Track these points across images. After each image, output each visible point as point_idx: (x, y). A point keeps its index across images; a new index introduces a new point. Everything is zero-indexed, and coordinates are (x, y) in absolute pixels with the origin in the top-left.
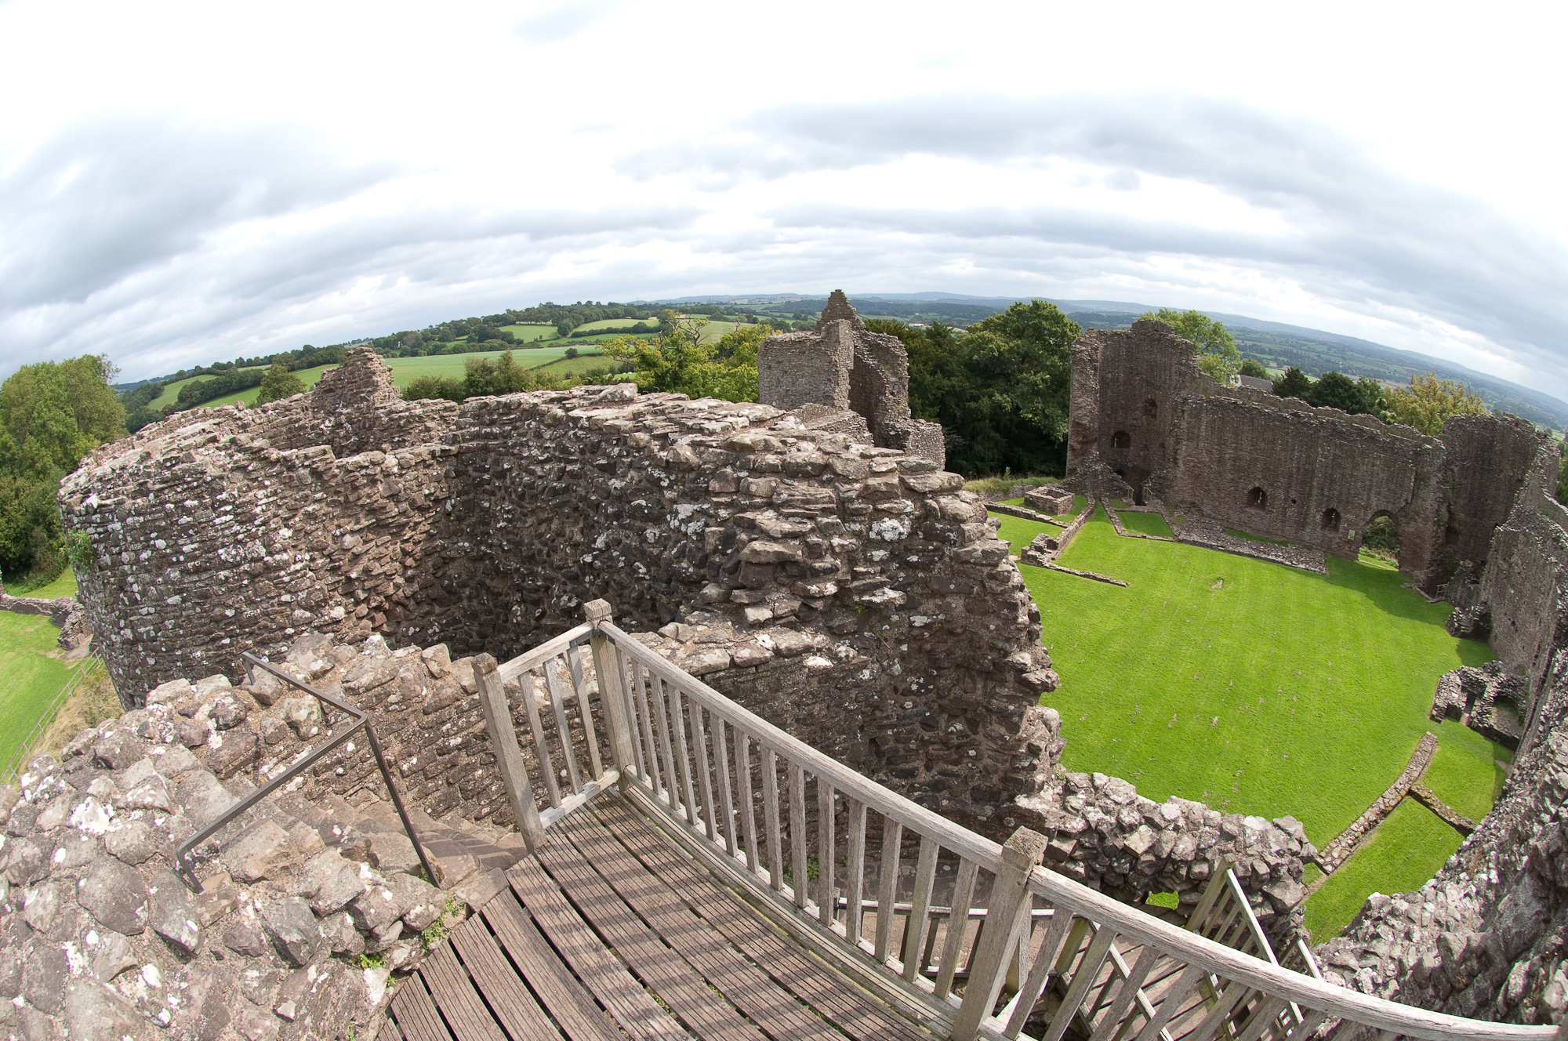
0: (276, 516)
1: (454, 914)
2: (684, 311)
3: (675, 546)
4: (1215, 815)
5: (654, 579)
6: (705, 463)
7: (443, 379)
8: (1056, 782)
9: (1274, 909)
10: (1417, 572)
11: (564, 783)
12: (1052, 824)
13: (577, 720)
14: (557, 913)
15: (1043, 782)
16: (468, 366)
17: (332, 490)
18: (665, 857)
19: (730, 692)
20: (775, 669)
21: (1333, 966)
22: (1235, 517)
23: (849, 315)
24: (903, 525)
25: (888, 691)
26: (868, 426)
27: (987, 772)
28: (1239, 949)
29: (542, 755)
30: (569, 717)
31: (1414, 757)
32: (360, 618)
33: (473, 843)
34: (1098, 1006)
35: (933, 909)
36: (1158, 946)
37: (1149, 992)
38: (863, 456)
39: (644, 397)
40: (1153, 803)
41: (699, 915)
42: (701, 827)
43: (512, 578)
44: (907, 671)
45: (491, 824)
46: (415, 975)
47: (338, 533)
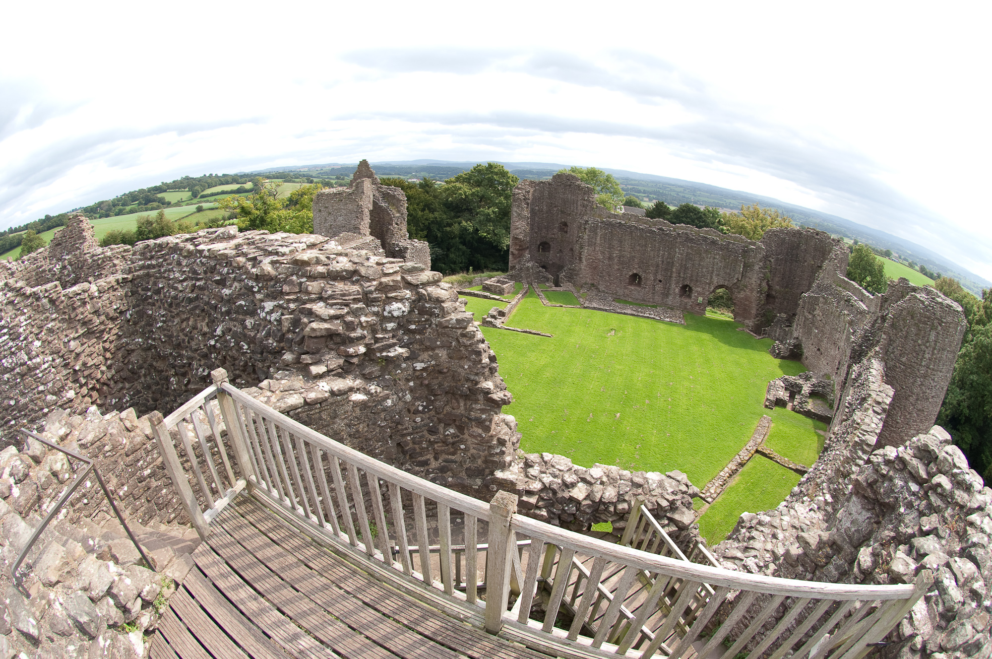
0: (31, 333)
1: (168, 587)
2: (268, 177)
3: (264, 330)
4: (627, 473)
5: (253, 352)
6: (280, 274)
7: (124, 231)
8: (519, 461)
9: (677, 527)
10: (747, 321)
11: (214, 492)
12: (520, 487)
13: (216, 449)
14: (226, 578)
15: (511, 461)
16: (138, 221)
17: (61, 311)
18: (283, 533)
19: (306, 421)
20: (332, 404)
21: (726, 558)
22: (620, 292)
23: (370, 176)
24: (405, 306)
25: (404, 412)
26: (382, 245)
27: (473, 458)
28: (659, 554)
29: (198, 475)
30: (211, 448)
31: (756, 430)
32: (84, 397)
33: (169, 538)
34: (574, 597)
35: (455, 547)
36: (604, 557)
37: (606, 584)
38: (378, 264)
39: (242, 234)
40: (584, 469)
41: (311, 568)
42: (301, 511)
43: (169, 359)
44: (415, 399)
45: (177, 525)
46: (157, 632)
47: (66, 341)
